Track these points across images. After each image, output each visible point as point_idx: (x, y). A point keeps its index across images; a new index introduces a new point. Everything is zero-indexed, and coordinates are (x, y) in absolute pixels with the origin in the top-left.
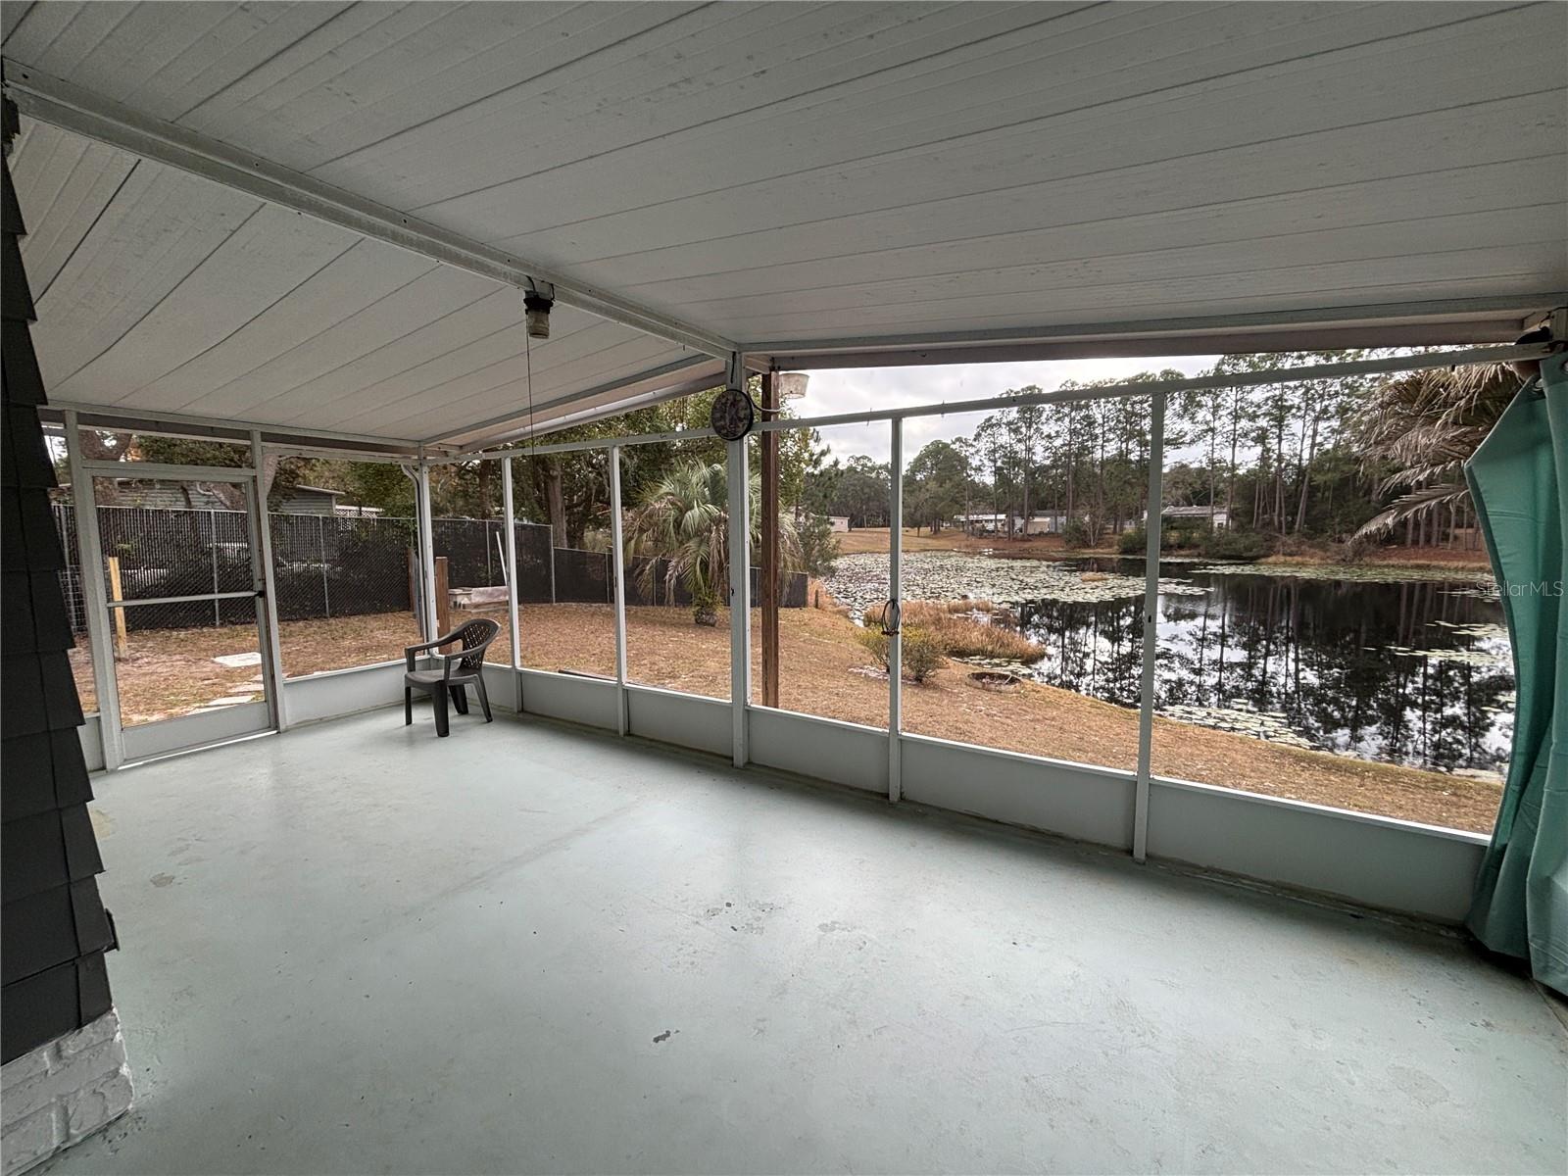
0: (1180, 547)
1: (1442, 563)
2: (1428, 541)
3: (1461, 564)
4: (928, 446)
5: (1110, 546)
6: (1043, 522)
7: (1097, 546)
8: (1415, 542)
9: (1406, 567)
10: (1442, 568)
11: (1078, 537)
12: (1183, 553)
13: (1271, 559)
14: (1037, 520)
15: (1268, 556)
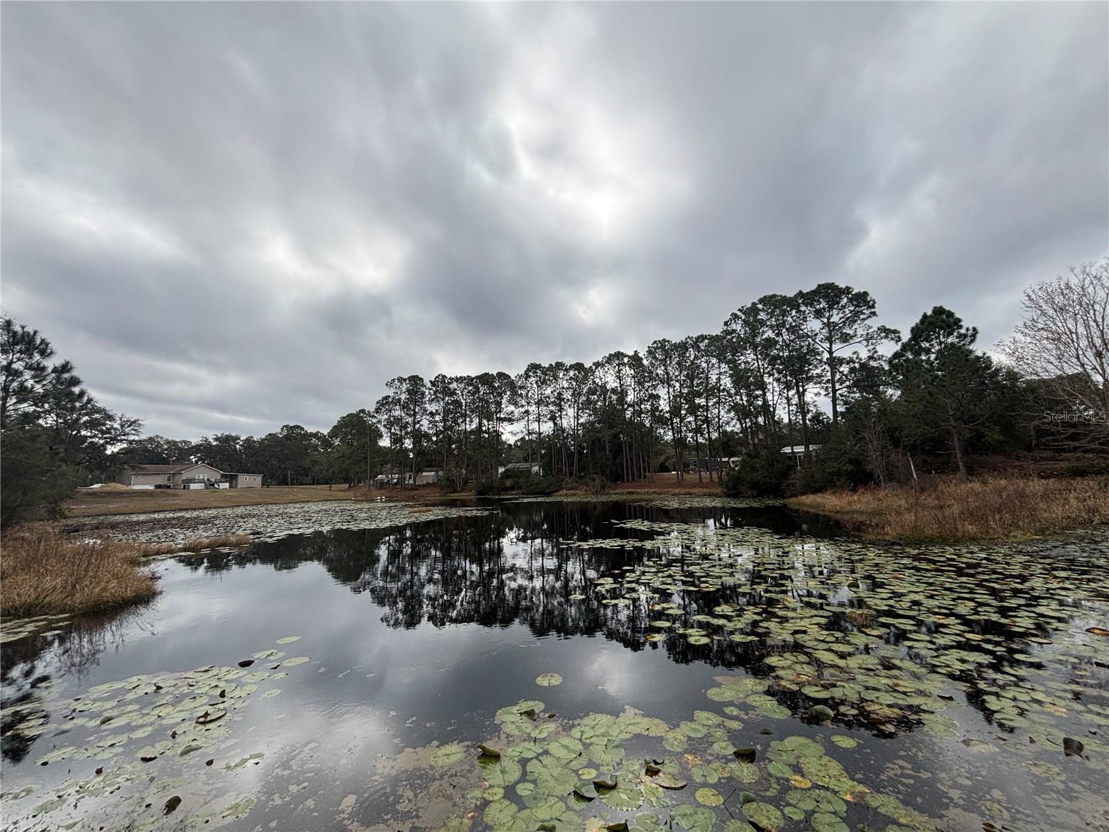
0: (513, 488)
1: (639, 490)
2: (633, 479)
3: (646, 490)
4: (344, 418)
5: (470, 491)
6: (429, 475)
7: (462, 490)
8: (628, 480)
9: (623, 494)
10: (639, 493)
11: (449, 485)
12: (514, 492)
13: (560, 493)
14: (424, 474)
15: (558, 491)
